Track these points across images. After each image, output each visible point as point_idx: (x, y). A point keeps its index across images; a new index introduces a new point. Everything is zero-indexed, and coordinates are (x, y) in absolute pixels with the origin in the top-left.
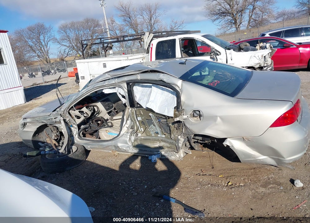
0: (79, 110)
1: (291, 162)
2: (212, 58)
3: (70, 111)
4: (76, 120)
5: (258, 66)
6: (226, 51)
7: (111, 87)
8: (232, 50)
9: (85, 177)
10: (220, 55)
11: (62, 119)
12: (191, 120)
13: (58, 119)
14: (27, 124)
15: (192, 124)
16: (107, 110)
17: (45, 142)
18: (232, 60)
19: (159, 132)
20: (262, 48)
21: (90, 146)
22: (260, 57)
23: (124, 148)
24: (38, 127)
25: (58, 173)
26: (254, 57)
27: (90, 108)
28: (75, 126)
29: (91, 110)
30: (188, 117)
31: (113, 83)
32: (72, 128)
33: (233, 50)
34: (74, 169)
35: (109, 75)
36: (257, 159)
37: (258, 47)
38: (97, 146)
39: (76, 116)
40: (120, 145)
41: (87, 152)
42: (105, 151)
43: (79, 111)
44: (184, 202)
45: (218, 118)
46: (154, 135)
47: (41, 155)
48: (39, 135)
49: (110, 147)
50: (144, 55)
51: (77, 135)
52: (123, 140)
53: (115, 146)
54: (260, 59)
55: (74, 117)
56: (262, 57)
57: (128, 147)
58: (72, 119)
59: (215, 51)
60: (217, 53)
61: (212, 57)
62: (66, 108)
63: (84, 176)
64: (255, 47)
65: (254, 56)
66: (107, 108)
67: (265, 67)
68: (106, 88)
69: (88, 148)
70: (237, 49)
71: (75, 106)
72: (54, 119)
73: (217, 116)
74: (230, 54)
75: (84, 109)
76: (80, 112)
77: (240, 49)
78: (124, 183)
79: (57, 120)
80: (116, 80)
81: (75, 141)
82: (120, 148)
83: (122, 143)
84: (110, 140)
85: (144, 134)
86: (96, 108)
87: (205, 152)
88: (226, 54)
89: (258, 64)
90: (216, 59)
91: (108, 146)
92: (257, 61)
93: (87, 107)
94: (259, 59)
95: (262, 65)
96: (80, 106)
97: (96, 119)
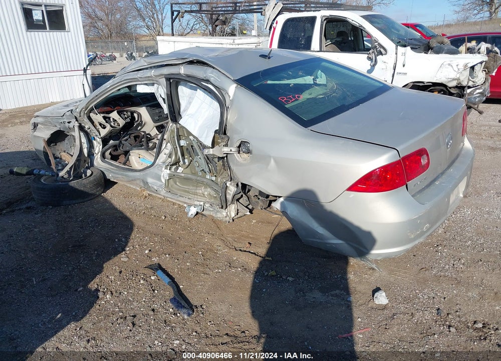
0: (102, 115)
1: (379, 258)
2: (370, 58)
3: (92, 115)
4: (101, 130)
5: (454, 84)
6: (397, 49)
7: (146, 82)
8: (409, 48)
9: (80, 219)
10: (386, 54)
11: (77, 124)
12: (237, 157)
13: (71, 123)
14: (39, 126)
15: (238, 164)
16: (155, 121)
17: (59, 158)
18: (404, 66)
19: (207, 170)
20: (470, 51)
21: (112, 174)
22: (461, 67)
23: (155, 187)
24: (52, 132)
25: (51, 207)
26: (447, 66)
27: (125, 115)
28: (98, 140)
29: (126, 118)
30: (231, 151)
31: (149, 77)
32: (95, 142)
33: (412, 48)
34: (76, 205)
35: (145, 61)
36: (326, 241)
37: (463, 48)
38: (120, 176)
39: (100, 124)
40: (150, 180)
41: (108, 184)
42: (132, 186)
43: (103, 117)
44: (181, 287)
45: (272, 161)
46: (201, 174)
47: (34, 175)
48: (56, 145)
49: (138, 182)
50: (259, 40)
51: (100, 153)
52: (156, 174)
53: (143, 181)
54: (461, 70)
55: (98, 125)
56: (465, 67)
57: (160, 186)
58: (92, 128)
59: (378, 47)
60: (380, 51)
61: (370, 56)
62: (83, 108)
63: (81, 217)
64: (458, 47)
65: (449, 64)
66: (157, 118)
67: (469, 87)
68: (140, 83)
69: (110, 176)
70: (422, 48)
71: (97, 107)
72: (66, 123)
73: (270, 157)
74: (404, 54)
75: (114, 115)
76: (105, 118)
77: (427, 48)
78: (123, 239)
79: (71, 125)
80: (153, 71)
81: (95, 163)
82: (150, 185)
83: (153, 178)
84: (140, 171)
85: (188, 170)
86: (136, 115)
87: (277, 216)
88: (396, 54)
89: (454, 79)
90: (374, 60)
91: (135, 180)
92: (453, 75)
93: (119, 113)
94: (457, 70)
95: (464, 84)
96: (106, 109)
97: (135, 134)
